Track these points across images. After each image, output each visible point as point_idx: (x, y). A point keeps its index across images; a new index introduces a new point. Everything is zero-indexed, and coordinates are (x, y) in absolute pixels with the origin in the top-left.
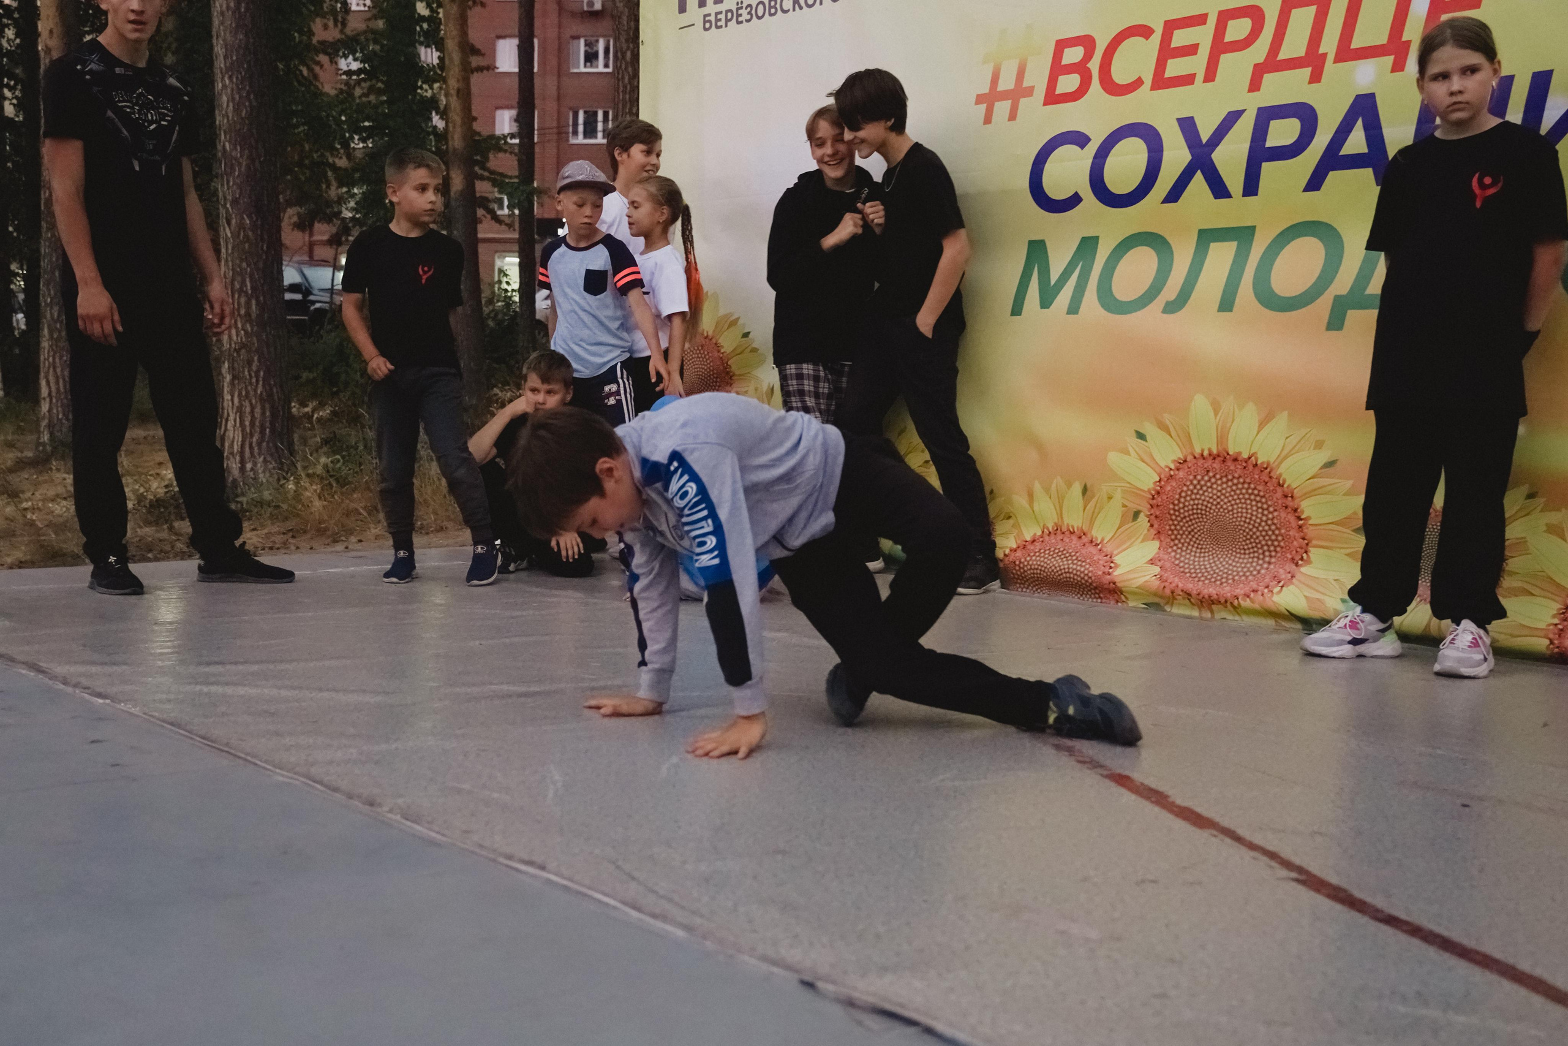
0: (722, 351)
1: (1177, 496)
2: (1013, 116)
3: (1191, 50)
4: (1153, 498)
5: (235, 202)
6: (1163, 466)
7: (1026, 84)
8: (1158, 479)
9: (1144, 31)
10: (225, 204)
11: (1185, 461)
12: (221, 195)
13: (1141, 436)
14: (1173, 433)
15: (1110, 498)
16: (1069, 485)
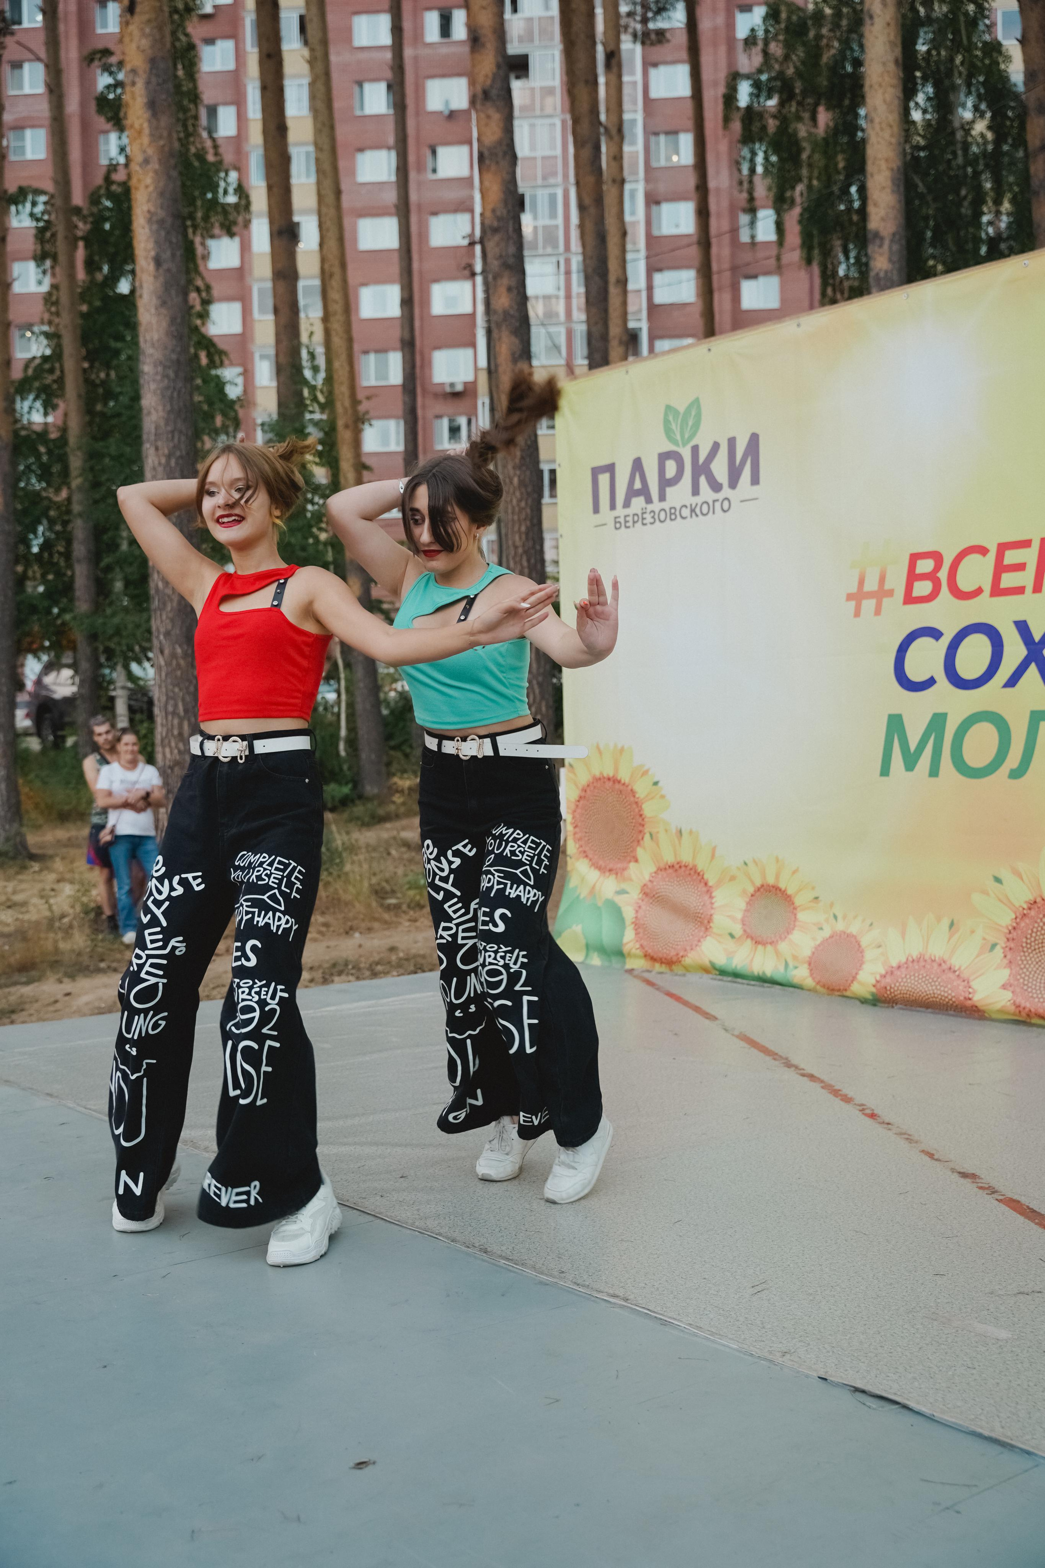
0: (637, 796)
1: (1030, 932)
2: (878, 611)
3: (1021, 567)
4: (1010, 933)
5: (167, 634)
6: (1017, 905)
7: (887, 586)
8: (1014, 916)
9: (982, 551)
10: (158, 637)
11: (1035, 902)
12: (154, 629)
13: (998, 880)
14: (1024, 877)
15: (973, 932)
16: (939, 920)
